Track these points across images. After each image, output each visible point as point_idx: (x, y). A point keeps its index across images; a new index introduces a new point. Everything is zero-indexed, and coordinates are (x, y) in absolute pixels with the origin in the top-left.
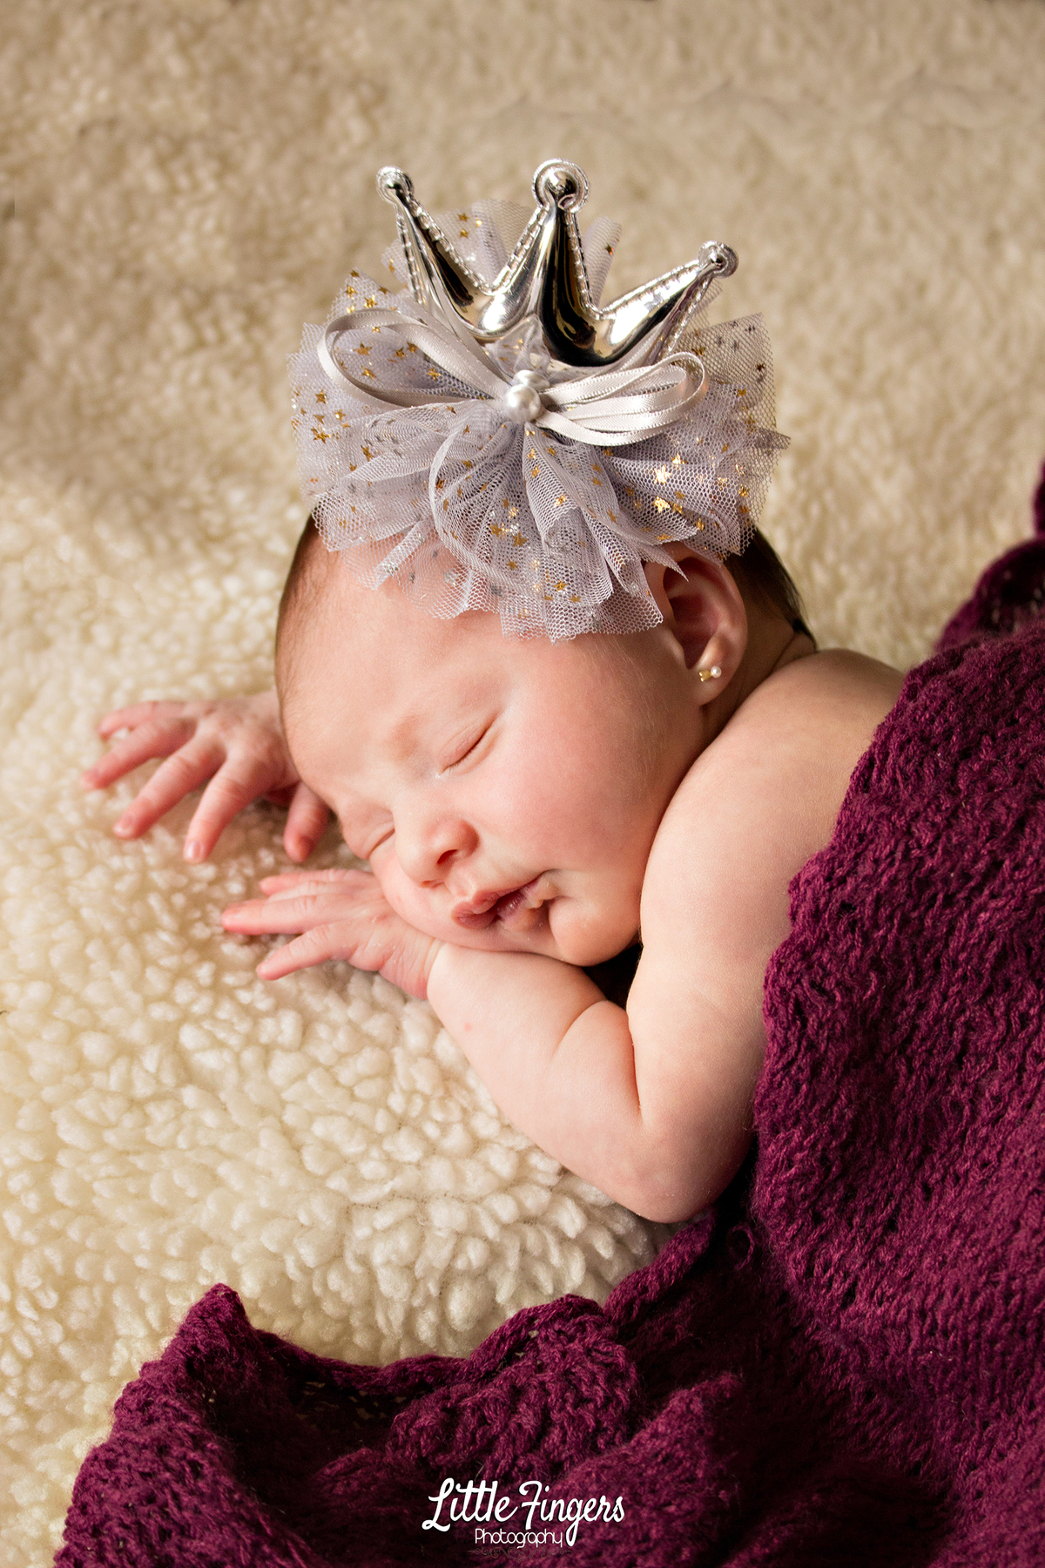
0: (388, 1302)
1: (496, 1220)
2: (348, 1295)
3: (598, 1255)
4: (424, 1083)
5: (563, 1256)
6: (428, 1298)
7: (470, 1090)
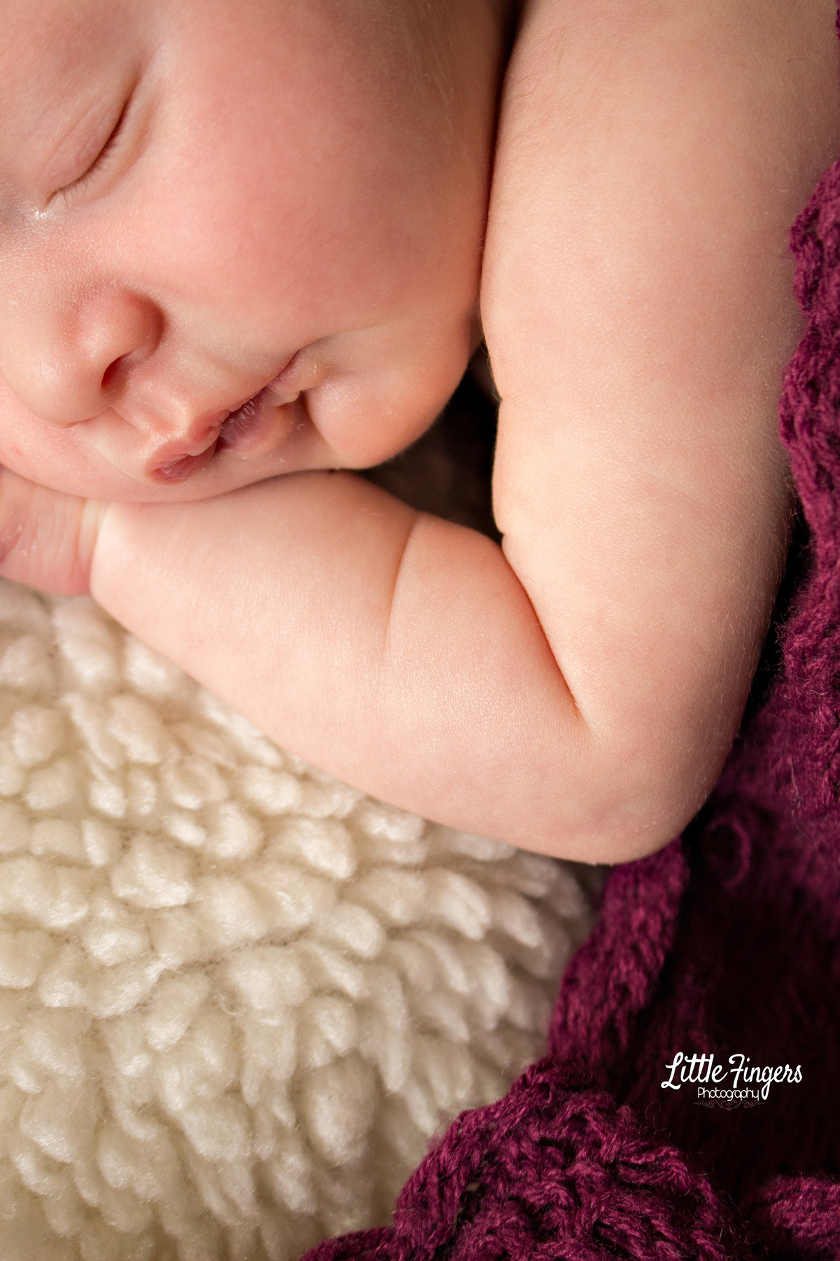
0: (215, 1166)
1: (354, 959)
2: (149, 1185)
3: (520, 948)
4: (141, 749)
5: (470, 972)
6: (279, 1131)
7: (215, 730)
